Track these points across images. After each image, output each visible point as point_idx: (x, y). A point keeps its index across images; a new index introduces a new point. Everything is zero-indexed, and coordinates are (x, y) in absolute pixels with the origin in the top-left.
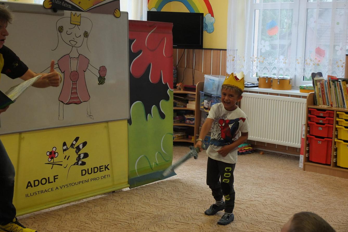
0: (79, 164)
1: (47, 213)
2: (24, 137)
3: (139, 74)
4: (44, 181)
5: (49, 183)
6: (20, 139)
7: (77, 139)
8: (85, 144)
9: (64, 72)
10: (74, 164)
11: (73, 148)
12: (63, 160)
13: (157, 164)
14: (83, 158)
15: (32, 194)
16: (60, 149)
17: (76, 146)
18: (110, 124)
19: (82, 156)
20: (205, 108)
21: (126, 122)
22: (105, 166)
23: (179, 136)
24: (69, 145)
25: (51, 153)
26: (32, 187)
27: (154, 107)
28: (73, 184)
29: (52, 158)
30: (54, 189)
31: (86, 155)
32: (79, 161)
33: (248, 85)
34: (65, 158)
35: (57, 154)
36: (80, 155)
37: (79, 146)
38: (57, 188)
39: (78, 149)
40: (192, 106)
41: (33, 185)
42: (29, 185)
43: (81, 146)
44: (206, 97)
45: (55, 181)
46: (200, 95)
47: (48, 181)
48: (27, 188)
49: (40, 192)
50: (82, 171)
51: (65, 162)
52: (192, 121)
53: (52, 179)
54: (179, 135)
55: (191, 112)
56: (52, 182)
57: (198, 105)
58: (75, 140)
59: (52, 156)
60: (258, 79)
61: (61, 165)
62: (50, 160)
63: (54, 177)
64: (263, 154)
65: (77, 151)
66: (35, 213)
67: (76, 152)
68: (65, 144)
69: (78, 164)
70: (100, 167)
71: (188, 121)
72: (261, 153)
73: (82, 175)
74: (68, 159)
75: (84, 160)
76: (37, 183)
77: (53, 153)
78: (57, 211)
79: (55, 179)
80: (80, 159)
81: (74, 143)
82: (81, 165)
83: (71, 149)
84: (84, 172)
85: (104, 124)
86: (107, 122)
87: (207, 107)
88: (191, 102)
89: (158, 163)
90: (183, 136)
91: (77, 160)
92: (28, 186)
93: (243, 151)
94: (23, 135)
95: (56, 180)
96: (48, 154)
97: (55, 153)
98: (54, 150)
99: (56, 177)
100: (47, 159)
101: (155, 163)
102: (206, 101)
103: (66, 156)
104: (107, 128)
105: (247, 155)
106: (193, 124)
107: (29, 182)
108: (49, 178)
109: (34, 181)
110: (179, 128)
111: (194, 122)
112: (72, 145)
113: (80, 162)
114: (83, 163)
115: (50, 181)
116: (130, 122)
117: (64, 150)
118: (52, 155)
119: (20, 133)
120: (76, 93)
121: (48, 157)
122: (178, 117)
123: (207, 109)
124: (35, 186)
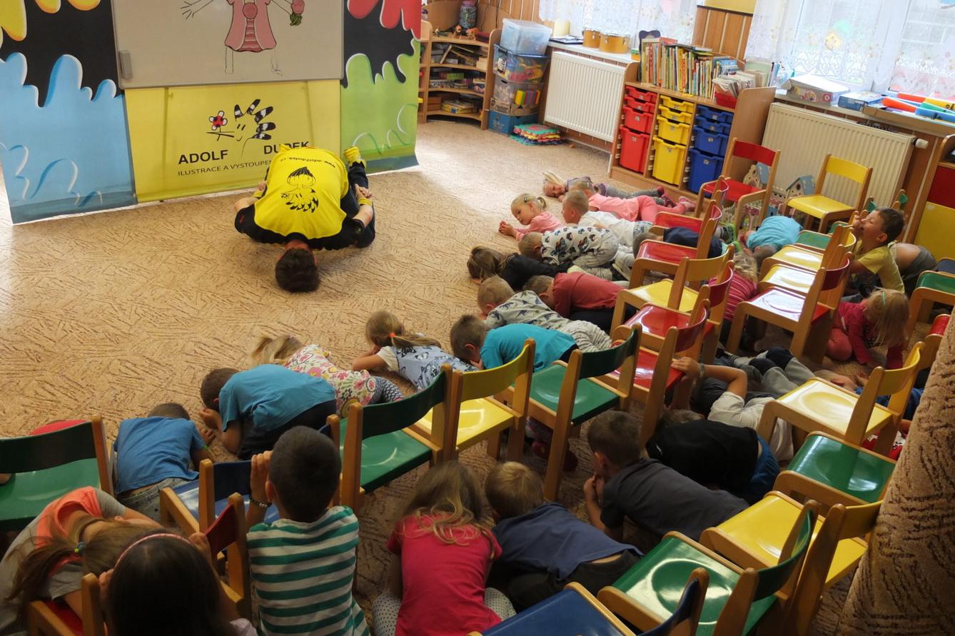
0: (261, 137)
1: (209, 199)
2: (172, 94)
3: (361, 13)
4: (205, 157)
5: (214, 159)
6: (167, 97)
7: (256, 103)
8: (269, 110)
9: (233, 4)
10: (253, 137)
11: (251, 114)
12: (236, 130)
13: (389, 148)
14: (267, 130)
15: (188, 173)
16: (229, 114)
17: (255, 112)
18: (310, 84)
19: (265, 127)
20: (498, 70)
21: (338, 82)
22: (302, 143)
23: (464, 109)
24: (244, 110)
25: (216, 119)
26: (187, 162)
27: (387, 66)
28: (251, 164)
29: (218, 126)
30: (222, 168)
31: (271, 126)
32: (260, 133)
33: (567, 40)
34: (238, 128)
35: (225, 121)
36: (261, 126)
37: (260, 112)
38: (226, 167)
39: (259, 116)
40: (482, 65)
41: (189, 160)
42: (183, 159)
43: (263, 113)
44: (501, 54)
45: (222, 158)
46: (494, 51)
47: (212, 156)
48: (180, 163)
49: (200, 171)
50: (265, 147)
51: (238, 134)
52: (482, 88)
53: (217, 155)
54: (464, 107)
55: (481, 75)
56: (218, 159)
57: (491, 65)
58: (254, 103)
59: (217, 123)
60: (583, 33)
61: (233, 137)
62: (214, 128)
63: (222, 152)
64: (573, 147)
65: (258, 120)
66: (194, 197)
67: (256, 121)
68: (237, 108)
69: (258, 137)
70: (294, 144)
71: (477, 87)
72: (571, 146)
73: (265, 153)
74: (242, 129)
75: (269, 133)
76: (194, 158)
77: (219, 119)
78: (223, 197)
79: (222, 155)
80: (263, 131)
81: (253, 107)
82: (263, 138)
83: (247, 116)
84: (268, 150)
85: (302, 84)
86: (306, 81)
87: (501, 69)
88: (482, 59)
89: (390, 146)
90: (472, 109)
91: (257, 131)
92: (181, 161)
93: (544, 141)
94: (171, 91)
95: (224, 156)
96: (212, 119)
97: (222, 119)
98: (221, 114)
99: (224, 153)
100: (210, 126)
101: (385, 145)
102: (500, 60)
103: (239, 125)
104: (306, 89)
105: (550, 146)
106: (483, 93)
107: (183, 156)
108: (213, 153)
109: (191, 155)
110: (471, 97)
111: (484, 90)
112: (249, 110)
113: (262, 135)
114: (267, 137)
115: (215, 157)
116: (344, 82)
117: (237, 117)
118: (218, 121)
119: (167, 87)
120: (253, 36)
121: (212, 124)
122: (465, 80)
123: (501, 72)
124: (191, 162)
